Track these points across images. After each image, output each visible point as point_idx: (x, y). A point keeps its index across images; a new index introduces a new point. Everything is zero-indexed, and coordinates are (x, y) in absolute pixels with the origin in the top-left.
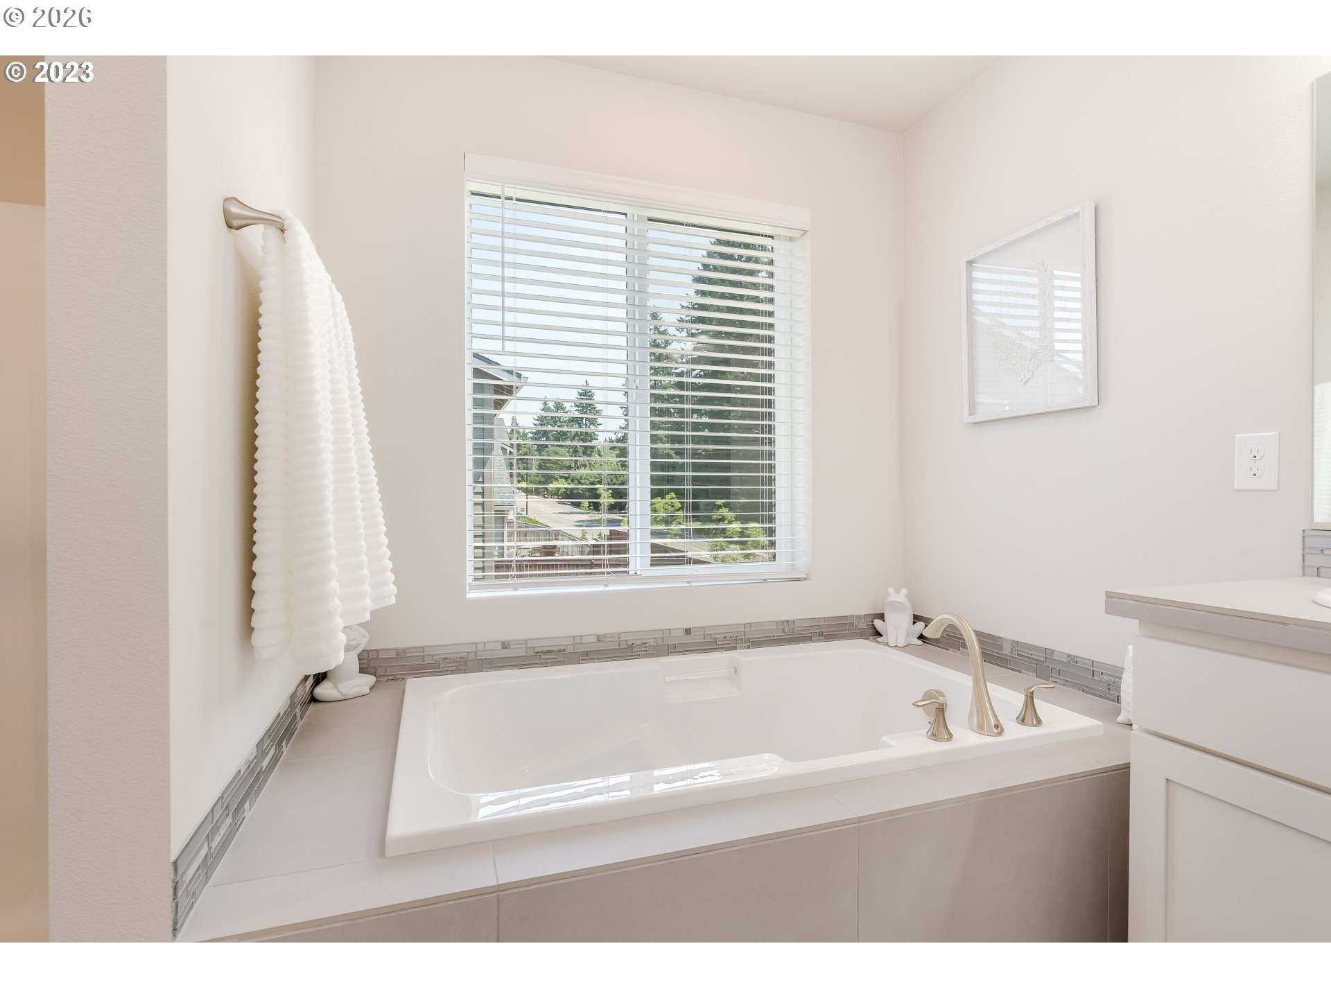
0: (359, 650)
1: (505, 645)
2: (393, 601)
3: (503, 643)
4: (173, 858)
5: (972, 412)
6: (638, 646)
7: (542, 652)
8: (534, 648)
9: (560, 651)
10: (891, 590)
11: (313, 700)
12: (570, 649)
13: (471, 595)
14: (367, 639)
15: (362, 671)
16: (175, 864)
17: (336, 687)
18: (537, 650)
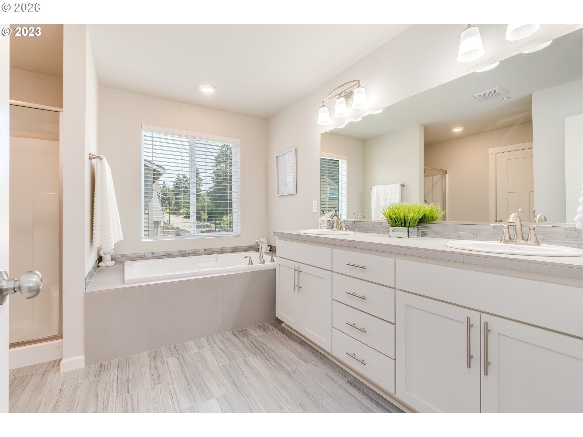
0: (111, 254)
1: (153, 254)
2: (122, 239)
3: (152, 253)
4: (85, 277)
5: (278, 193)
6: (191, 254)
7: (164, 255)
8: (161, 254)
9: (169, 255)
10: (262, 238)
11: (98, 267)
12: (171, 254)
13: (143, 240)
14: (113, 252)
15: (111, 260)
16: (86, 278)
17: (104, 263)
18: (162, 254)
